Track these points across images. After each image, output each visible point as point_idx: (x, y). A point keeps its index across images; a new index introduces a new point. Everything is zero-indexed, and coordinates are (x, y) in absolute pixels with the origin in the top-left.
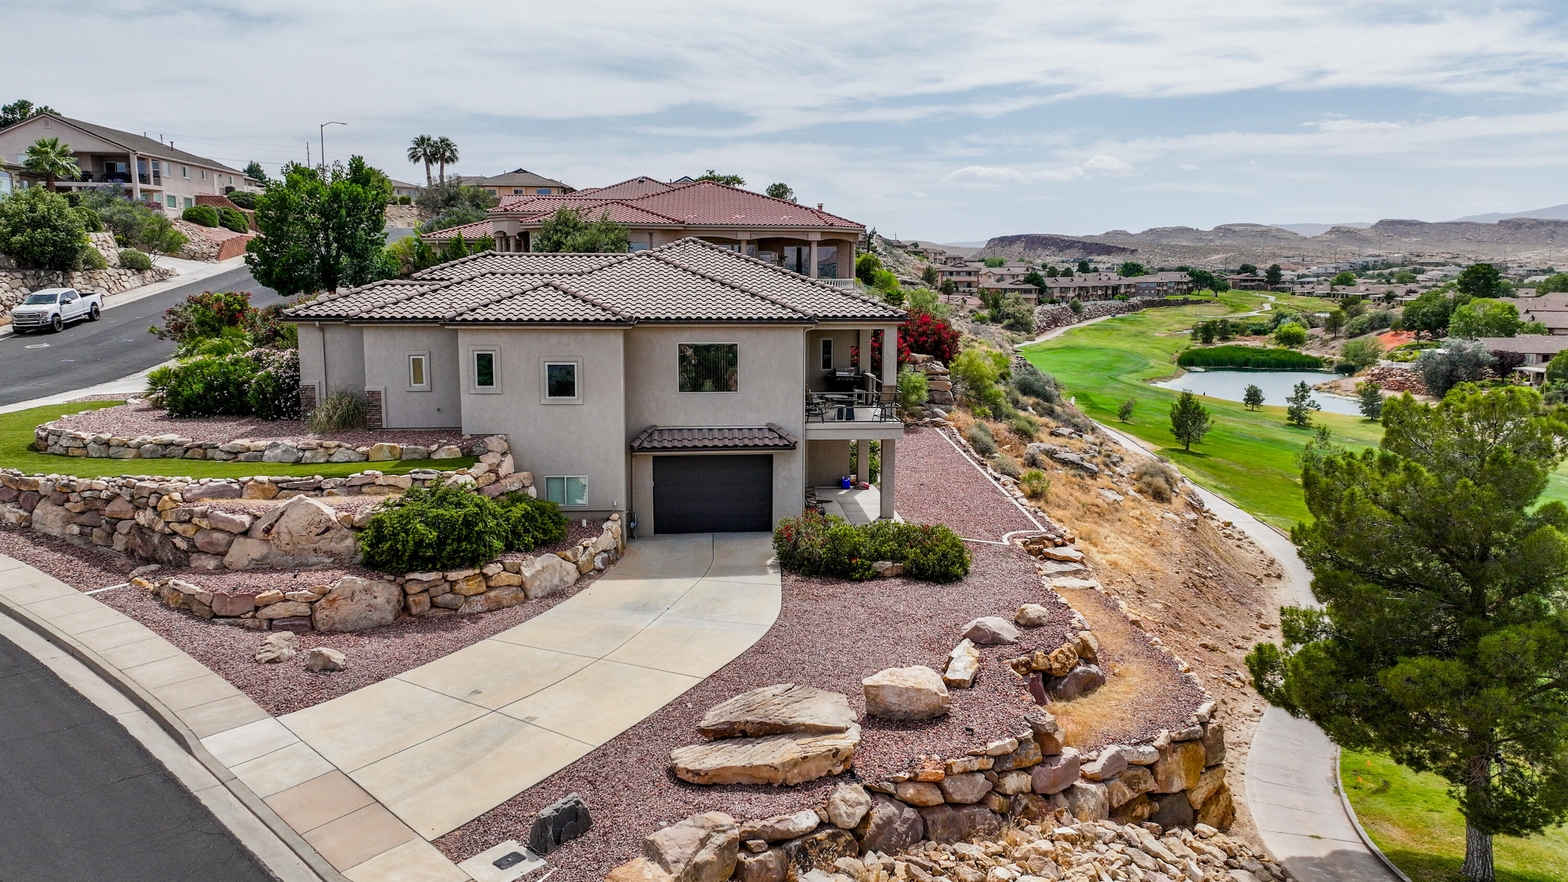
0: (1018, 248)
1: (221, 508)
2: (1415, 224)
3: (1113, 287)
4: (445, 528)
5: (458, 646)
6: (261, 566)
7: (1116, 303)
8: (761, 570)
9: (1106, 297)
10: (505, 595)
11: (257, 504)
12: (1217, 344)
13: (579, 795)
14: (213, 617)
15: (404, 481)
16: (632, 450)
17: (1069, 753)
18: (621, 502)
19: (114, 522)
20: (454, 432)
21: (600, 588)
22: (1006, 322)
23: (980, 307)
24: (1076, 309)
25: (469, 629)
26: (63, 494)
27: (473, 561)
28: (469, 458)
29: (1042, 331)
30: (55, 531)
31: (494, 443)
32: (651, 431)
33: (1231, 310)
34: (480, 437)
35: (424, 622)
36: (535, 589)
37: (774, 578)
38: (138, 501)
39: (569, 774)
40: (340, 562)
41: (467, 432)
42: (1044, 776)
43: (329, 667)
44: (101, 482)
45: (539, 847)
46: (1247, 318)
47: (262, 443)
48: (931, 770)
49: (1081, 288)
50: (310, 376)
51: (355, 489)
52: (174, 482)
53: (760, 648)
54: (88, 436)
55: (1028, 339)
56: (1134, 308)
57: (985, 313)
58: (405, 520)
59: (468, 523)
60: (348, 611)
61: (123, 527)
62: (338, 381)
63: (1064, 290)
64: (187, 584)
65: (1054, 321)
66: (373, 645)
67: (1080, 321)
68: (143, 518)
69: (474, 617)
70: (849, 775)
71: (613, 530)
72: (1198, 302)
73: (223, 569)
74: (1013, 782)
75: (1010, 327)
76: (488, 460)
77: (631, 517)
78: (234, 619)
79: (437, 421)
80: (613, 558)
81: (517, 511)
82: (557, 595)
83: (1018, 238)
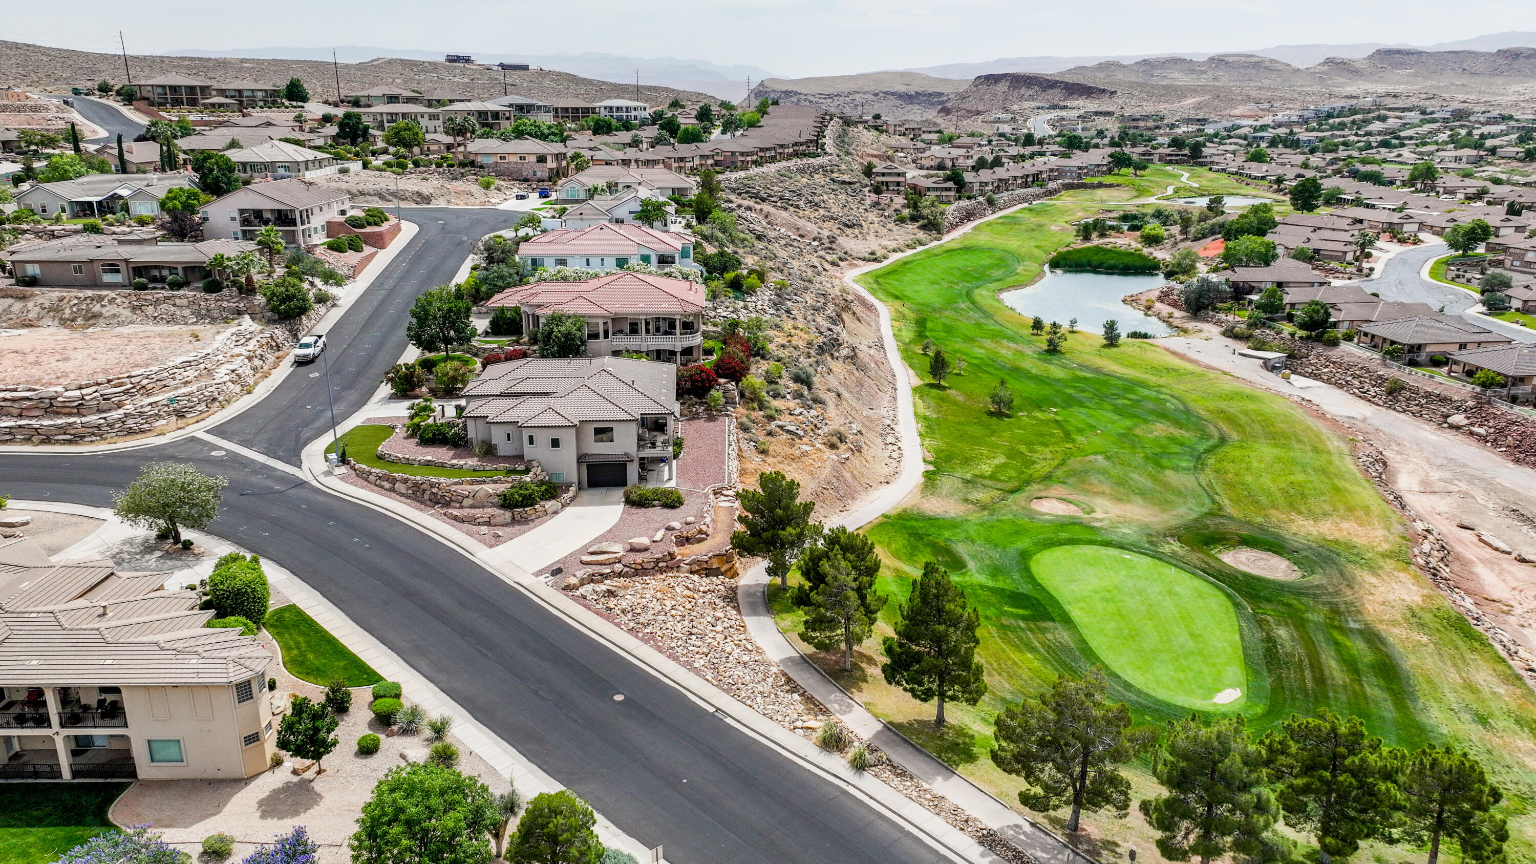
0: (1003, 87)
1: (458, 488)
2: (1413, 54)
3: (1034, 175)
4: (524, 497)
5: (530, 530)
6: (472, 507)
7: (1035, 190)
8: (618, 503)
9: (1025, 185)
10: (541, 514)
11: (469, 487)
12: (1096, 241)
13: (561, 566)
14: (463, 522)
15: (510, 479)
16: (578, 462)
17: (679, 558)
18: (576, 480)
19: (424, 491)
20: (521, 457)
21: (568, 509)
22: (921, 222)
23: (903, 206)
24: (990, 202)
25: (531, 524)
26: (405, 481)
27: (531, 505)
28: (527, 471)
29: (953, 226)
30: (404, 491)
31: (535, 464)
32: (586, 455)
33: (1135, 194)
34: (530, 461)
35: (519, 523)
36: (549, 511)
37: (622, 505)
38: (432, 485)
39: (559, 562)
40: (494, 505)
41: (526, 458)
42: (670, 563)
43: (499, 536)
44: (418, 478)
45: (552, 575)
46: (1143, 206)
47: (462, 462)
48: (639, 561)
49: (1000, 180)
50: (471, 434)
51: (495, 482)
52: (442, 480)
53: (610, 531)
54: (401, 456)
55: (936, 239)
56: (1051, 193)
57: (906, 212)
58: (512, 494)
59: (530, 495)
60: (499, 520)
61: (428, 492)
62: (481, 436)
63: (983, 184)
64: (455, 512)
65: (968, 216)
66: (507, 529)
67: (994, 212)
68: (434, 490)
69: (532, 521)
70: (620, 562)
71: (573, 489)
72: (1111, 186)
73: (462, 507)
74: (661, 564)
75: (923, 227)
76: (533, 470)
77: (579, 483)
78: (469, 522)
79: (515, 453)
80: (573, 499)
81: (543, 488)
82: (556, 513)
83: (1004, 76)
